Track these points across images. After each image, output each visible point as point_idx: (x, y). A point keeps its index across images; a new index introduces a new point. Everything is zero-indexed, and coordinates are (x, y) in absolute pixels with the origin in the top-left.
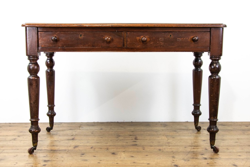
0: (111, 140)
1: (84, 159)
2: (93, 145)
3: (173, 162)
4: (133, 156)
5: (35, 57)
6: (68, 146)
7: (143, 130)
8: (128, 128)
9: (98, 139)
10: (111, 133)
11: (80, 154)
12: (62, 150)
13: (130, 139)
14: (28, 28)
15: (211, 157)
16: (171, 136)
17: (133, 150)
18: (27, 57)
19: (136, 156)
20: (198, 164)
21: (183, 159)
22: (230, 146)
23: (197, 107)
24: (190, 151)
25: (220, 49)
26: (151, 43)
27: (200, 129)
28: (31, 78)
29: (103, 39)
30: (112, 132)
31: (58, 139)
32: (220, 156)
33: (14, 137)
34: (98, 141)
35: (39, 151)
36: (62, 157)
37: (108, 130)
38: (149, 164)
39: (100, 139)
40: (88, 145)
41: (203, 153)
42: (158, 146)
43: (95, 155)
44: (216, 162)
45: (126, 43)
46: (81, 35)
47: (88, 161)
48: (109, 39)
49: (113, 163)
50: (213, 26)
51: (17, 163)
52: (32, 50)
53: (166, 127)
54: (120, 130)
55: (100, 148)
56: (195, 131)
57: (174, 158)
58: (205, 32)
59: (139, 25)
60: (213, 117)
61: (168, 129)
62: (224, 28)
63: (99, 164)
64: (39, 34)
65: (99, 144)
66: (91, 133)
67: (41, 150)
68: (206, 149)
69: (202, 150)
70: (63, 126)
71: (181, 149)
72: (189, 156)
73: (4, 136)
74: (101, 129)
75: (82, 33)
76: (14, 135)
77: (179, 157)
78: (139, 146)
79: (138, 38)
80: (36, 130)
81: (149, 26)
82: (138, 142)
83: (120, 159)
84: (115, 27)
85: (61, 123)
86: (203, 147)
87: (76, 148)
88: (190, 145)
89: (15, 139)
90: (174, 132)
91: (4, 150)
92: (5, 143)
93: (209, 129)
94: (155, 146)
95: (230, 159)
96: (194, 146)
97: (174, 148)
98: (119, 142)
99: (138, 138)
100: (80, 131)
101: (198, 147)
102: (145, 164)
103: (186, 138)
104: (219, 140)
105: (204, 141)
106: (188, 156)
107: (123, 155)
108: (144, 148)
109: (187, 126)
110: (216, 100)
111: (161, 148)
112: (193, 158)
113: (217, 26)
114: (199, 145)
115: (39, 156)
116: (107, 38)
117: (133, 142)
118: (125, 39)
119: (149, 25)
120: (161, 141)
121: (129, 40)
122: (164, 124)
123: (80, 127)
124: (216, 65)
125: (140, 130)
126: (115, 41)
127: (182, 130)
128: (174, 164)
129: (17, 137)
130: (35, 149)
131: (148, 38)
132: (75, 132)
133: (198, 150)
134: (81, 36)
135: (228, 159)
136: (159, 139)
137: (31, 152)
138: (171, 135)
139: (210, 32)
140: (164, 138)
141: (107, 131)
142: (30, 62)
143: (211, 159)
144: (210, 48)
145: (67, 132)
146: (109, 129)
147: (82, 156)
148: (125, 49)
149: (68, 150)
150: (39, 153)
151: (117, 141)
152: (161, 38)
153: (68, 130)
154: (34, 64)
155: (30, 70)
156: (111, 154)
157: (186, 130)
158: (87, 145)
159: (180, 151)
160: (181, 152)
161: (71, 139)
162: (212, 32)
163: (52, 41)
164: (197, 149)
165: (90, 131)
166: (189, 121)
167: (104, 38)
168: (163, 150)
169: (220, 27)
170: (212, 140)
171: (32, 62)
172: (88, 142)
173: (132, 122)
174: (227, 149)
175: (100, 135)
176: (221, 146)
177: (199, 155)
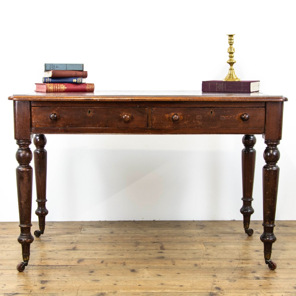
0: (127, 250)
1: (95, 279)
2: (103, 257)
3: (215, 283)
4: (160, 274)
5: (27, 141)
6: (69, 260)
7: (171, 235)
8: (150, 231)
9: (110, 249)
10: (126, 238)
11: (88, 272)
12: (62, 266)
13: (154, 248)
14: (17, 102)
15: (266, 276)
16: (211, 244)
17: (159, 265)
18: (15, 141)
19: (164, 274)
20: (248, 286)
21: (228, 279)
22: (292, 259)
23: (248, 202)
24: (237, 267)
25: (278, 130)
26: (185, 122)
27: (251, 232)
28: (22, 169)
29: (120, 117)
30: (128, 237)
31: (54, 249)
32: (277, 275)
34: (110, 252)
35: (31, 267)
36: (64, 276)
37: (122, 235)
38: (182, 286)
39: (112, 248)
40: (96, 257)
41: (255, 269)
42: (194, 259)
43: (108, 274)
44: (271, 283)
45: (150, 122)
46: (89, 111)
47: (99, 281)
48: (128, 117)
49: (134, 285)
50: (269, 100)
51: (5, 285)
52: (23, 132)
53: (204, 229)
54: (139, 235)
55: (115, 262)
56: (245, 236)
57: (215, 277)
58: (259, 107)
59: (169, 99)
60: (268, 222)
61: (206, 232)
62: (285, 102)
63: (115, 285)
64: (32, 110)
65: (112, 257)
66: (98, 240)
67: (33, 266)
68: (259, 264)
69: (253, 265)
70: (56, 228)
71: (225, 264)
72: (236, 274)
74: (112, 233)
75: (91, 109)
77: (222, 276)
78: (168, 259)
79: (167, 116)
80: (27, 240)
81: (183, 101)
82: (166, 254)
83: (143, 279)
84: (137, 101)
86: (255, 260)
87: (80, 263)
88: (237, 258)
90: (216, 238)
93: (263, 237)
94: (189, 259)
95: (291, 279)
96: (243, 260)
97: (215, 262)
98: (138, 253)
99: (165, 247)
100: (82, 235)
101: (247, 262)
102: (176, 286)
103: (232, 246)
104: (278, 249)
105: (257, 251)
106: (234, 274)
107: (146, 273)
108: (175, 262)
109: (234, 227)
110: (273, 200)
111: (197, 262)
112: (241, 278)
113: (275, 100)
114: (250, 257)
115: (33, 275)
116: (126, 115)
117: (159, 252)
118: (150, 117)
119: (182, 99)
120: (197, 251)
121: (155, 119)
122: (201, 224)
123: (81, 229)
124: (273, 152)
125: (166, 234)
126: (136, 120)
127: (226, 235)
128: (215, 286)
130: (26, 265)
131: (181, 115)
132: (75, 237)
133: (248, 265)
134: (89, 113)
135: (287, 279)
136: (194, 248)
137: (21, 268)
138: (211, 242)
139: (265, 107)
140: (201, 247)
141: (120, 235)
142: (20, 148)
143: (264, 279)
144: (265, 130)
145: (64, 237)
146: (123, 232)
147: (91, 275)
148: (150, 131)
149: (71, 265)
150: (31, 270)
151: (136, 252)
152: (198, 115)
153: (64, 234)
154: (25, 150)
155: (19, 159)
156: (130, 271)
157: (232, 235)
159: (223, 267)
160: (225, 268)
161: (72, 249)
162: (268, 108)
163: (50, 119)
164: (247, 263)
165: (96, 235)
166: (236, 219)
167: (120, 115)
168: (200, 265)
169: (279, 102)
170: (267, 252)
171: (22, 148)
172: (96, 253)
173: (154, 221)
174: (288, 264)
175: (112, 243)
176: (280, 259)
177: (249, 273)
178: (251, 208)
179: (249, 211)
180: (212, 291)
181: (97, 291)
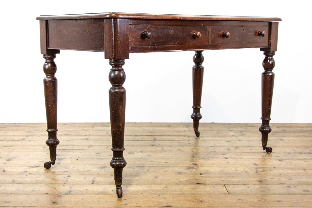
1: (100, 158)
2: (108, 145)
4: (151, 155)
6: (81, 146)
7: (163, 131)
12: (76, 149)
13: (148, 139)
16: (193, 137)
17: (151, 150)
19: (153, 155)
21: (203, 159)
31: (71, 139)
33: (23, 137)
38: (167, 163)
41: (225, 153)
42: (178, 146)
47: (103, 159)
51: (30, 161)
53: (189, 128)
57: (194, 157)
69: (224, 150)
70: (75, 127)
71: (202, 149)
73: (10, 136)
75: (173, 27)
76: (22, 135)
77: (199, 157)
78: (158, 146)
79: (219, 33)
82: (157, 143)
83: (137, 158)
85: (72, 123)
87: (90, 148)
88: (212, 146)
89: (23, 139)
91: (14, 149)
92: (13, 143)
94: (175, 146)
96: (217, 147)
98: (136, 142)
99: (157, 139)
100: (94, 131)
102: (162, 162)
103: (210, 139)
107: (140, 154)
108: (163, 148)
114: (222, 145)
117: (152, 142)
120: (182, 141)
122: (187, 125)
123: (93, 127)
125: (159, 131)
128: (193, 163)
129: (25, 137)
132: (89, 132)
133: (220, 150)
134: (171, 31)
135: (250, 159)
140: (185, 139)
143: (232, 159)
145: (79, 132)
147: (97, 155)
149: (83, 150)
156: (128, 153)
157: (210, 131)
158: (102, 145)
161: (85, 139)
162: (272, 26)
167: (191, 33)
168: (183, 150)
172: (103, 142)
177: (220, 155)
178: (200, 114)
179: (198, 116)
180: (190, 166)
181: (100, 165)
